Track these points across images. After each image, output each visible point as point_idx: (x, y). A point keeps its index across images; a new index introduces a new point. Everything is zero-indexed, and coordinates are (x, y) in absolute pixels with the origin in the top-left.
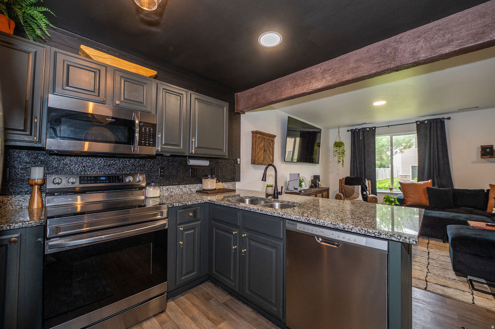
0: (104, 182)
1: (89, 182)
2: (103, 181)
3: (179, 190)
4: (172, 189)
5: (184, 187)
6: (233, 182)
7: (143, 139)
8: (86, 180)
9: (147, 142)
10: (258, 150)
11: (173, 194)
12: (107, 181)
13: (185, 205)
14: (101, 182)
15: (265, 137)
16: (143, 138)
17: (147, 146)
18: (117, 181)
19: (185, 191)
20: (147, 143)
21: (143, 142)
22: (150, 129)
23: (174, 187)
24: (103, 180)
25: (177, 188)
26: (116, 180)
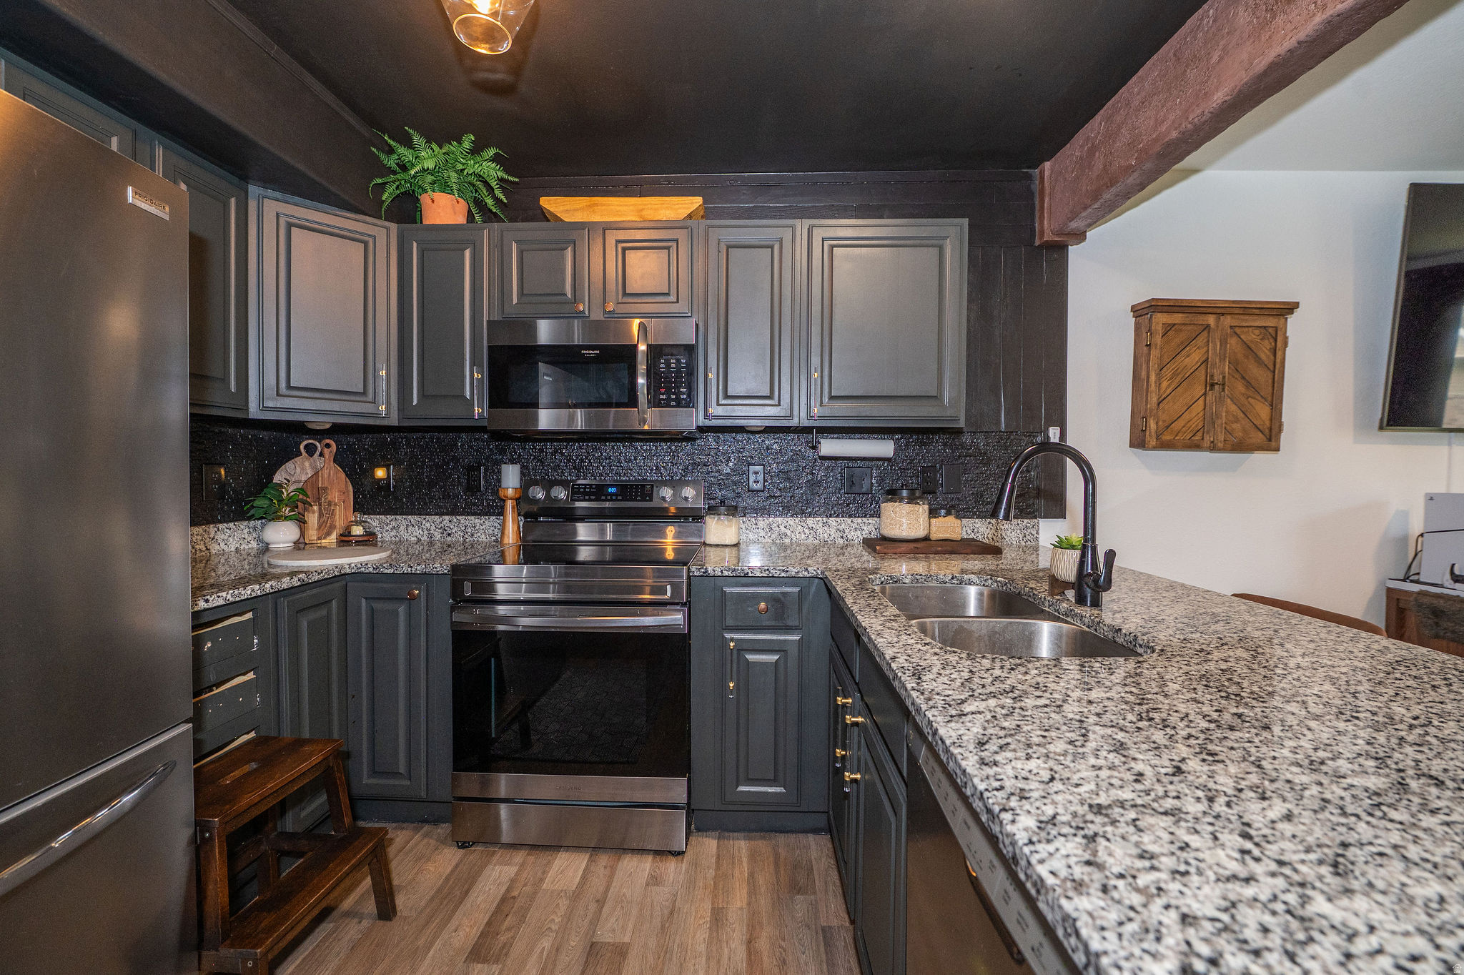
0: (614, 497)
1: (587, 497)
2: (611, 497)
3: (807, 531)
4: (782, 527)
5: (821, 524)
6: (1026, 521)
7: (663, 390)
8: (581, 493)
9: (673, 397)
10: (1165, 384)
11: (787, 541)
12: (620, 498)
13: (742, 575)
14: (609, 498)
15: (1211, 320)
16: (663, 388)
17: (673, 406)
18: (639, 498)
19: (825, 535)
20: (673, 400)
21: (662, 397)
22: (678, 361)
23: (791, 521)
24: (612, 494)
25: (800, 527)
26: (636, 496)
